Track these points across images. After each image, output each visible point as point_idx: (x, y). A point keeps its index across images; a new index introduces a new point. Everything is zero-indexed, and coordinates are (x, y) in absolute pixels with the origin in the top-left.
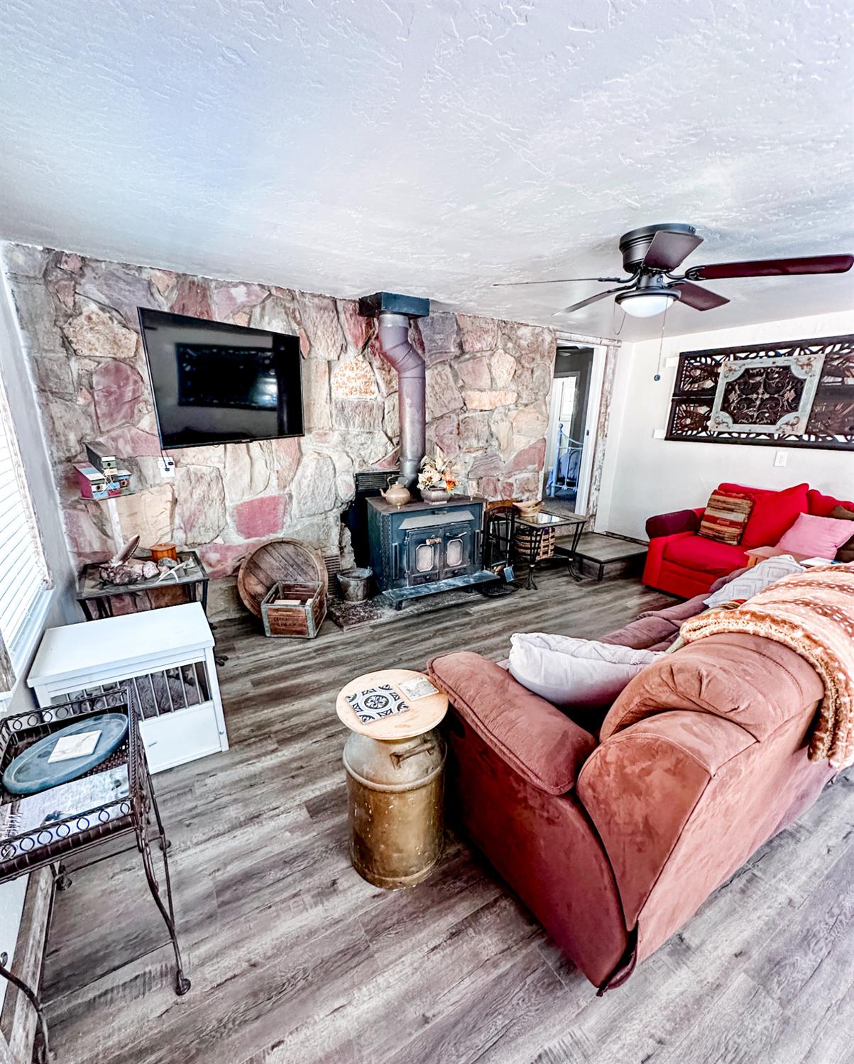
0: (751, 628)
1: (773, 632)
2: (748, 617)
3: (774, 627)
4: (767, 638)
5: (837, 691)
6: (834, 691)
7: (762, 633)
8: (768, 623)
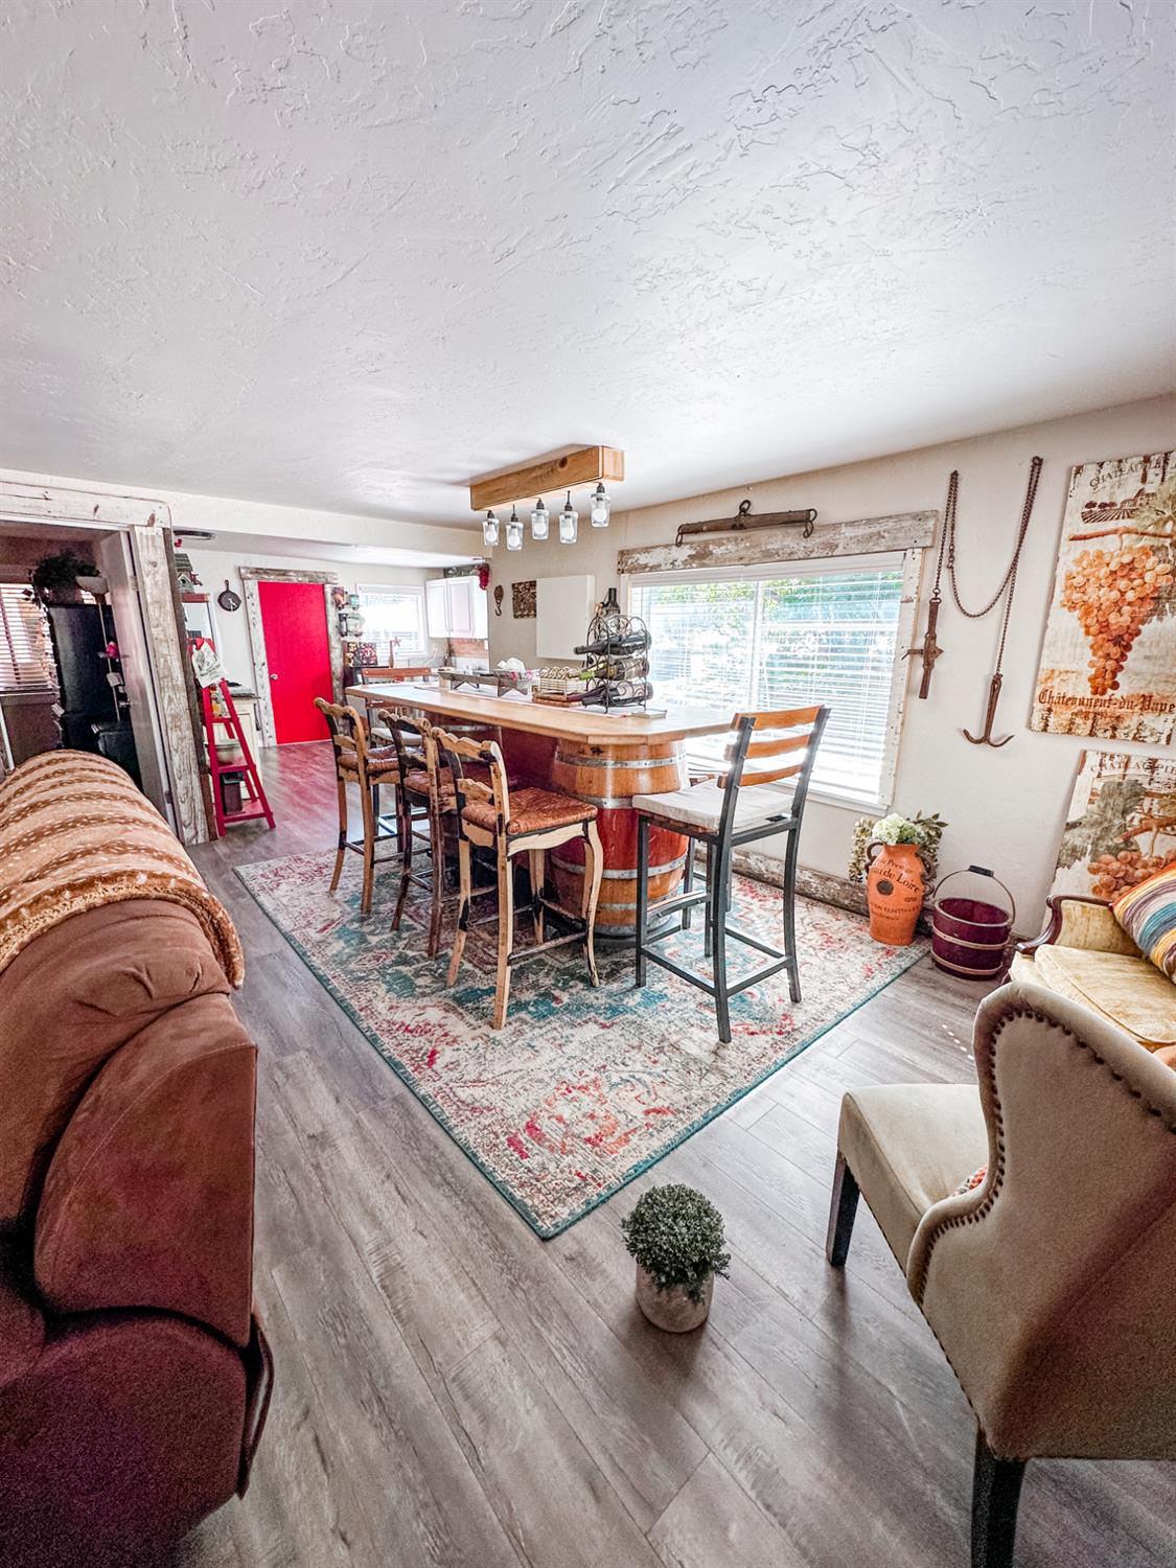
0: (79, 904)
1: (112, 893)
2: (67, 894)
3: (109, 887)
4: (109, 903)
5: (208, 912)
6: (205, 914)
7: (99, 901)
8: (100, 886)
